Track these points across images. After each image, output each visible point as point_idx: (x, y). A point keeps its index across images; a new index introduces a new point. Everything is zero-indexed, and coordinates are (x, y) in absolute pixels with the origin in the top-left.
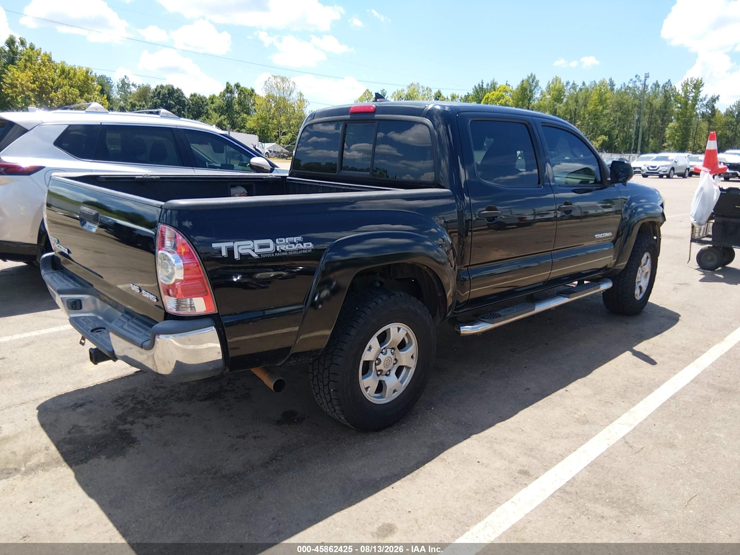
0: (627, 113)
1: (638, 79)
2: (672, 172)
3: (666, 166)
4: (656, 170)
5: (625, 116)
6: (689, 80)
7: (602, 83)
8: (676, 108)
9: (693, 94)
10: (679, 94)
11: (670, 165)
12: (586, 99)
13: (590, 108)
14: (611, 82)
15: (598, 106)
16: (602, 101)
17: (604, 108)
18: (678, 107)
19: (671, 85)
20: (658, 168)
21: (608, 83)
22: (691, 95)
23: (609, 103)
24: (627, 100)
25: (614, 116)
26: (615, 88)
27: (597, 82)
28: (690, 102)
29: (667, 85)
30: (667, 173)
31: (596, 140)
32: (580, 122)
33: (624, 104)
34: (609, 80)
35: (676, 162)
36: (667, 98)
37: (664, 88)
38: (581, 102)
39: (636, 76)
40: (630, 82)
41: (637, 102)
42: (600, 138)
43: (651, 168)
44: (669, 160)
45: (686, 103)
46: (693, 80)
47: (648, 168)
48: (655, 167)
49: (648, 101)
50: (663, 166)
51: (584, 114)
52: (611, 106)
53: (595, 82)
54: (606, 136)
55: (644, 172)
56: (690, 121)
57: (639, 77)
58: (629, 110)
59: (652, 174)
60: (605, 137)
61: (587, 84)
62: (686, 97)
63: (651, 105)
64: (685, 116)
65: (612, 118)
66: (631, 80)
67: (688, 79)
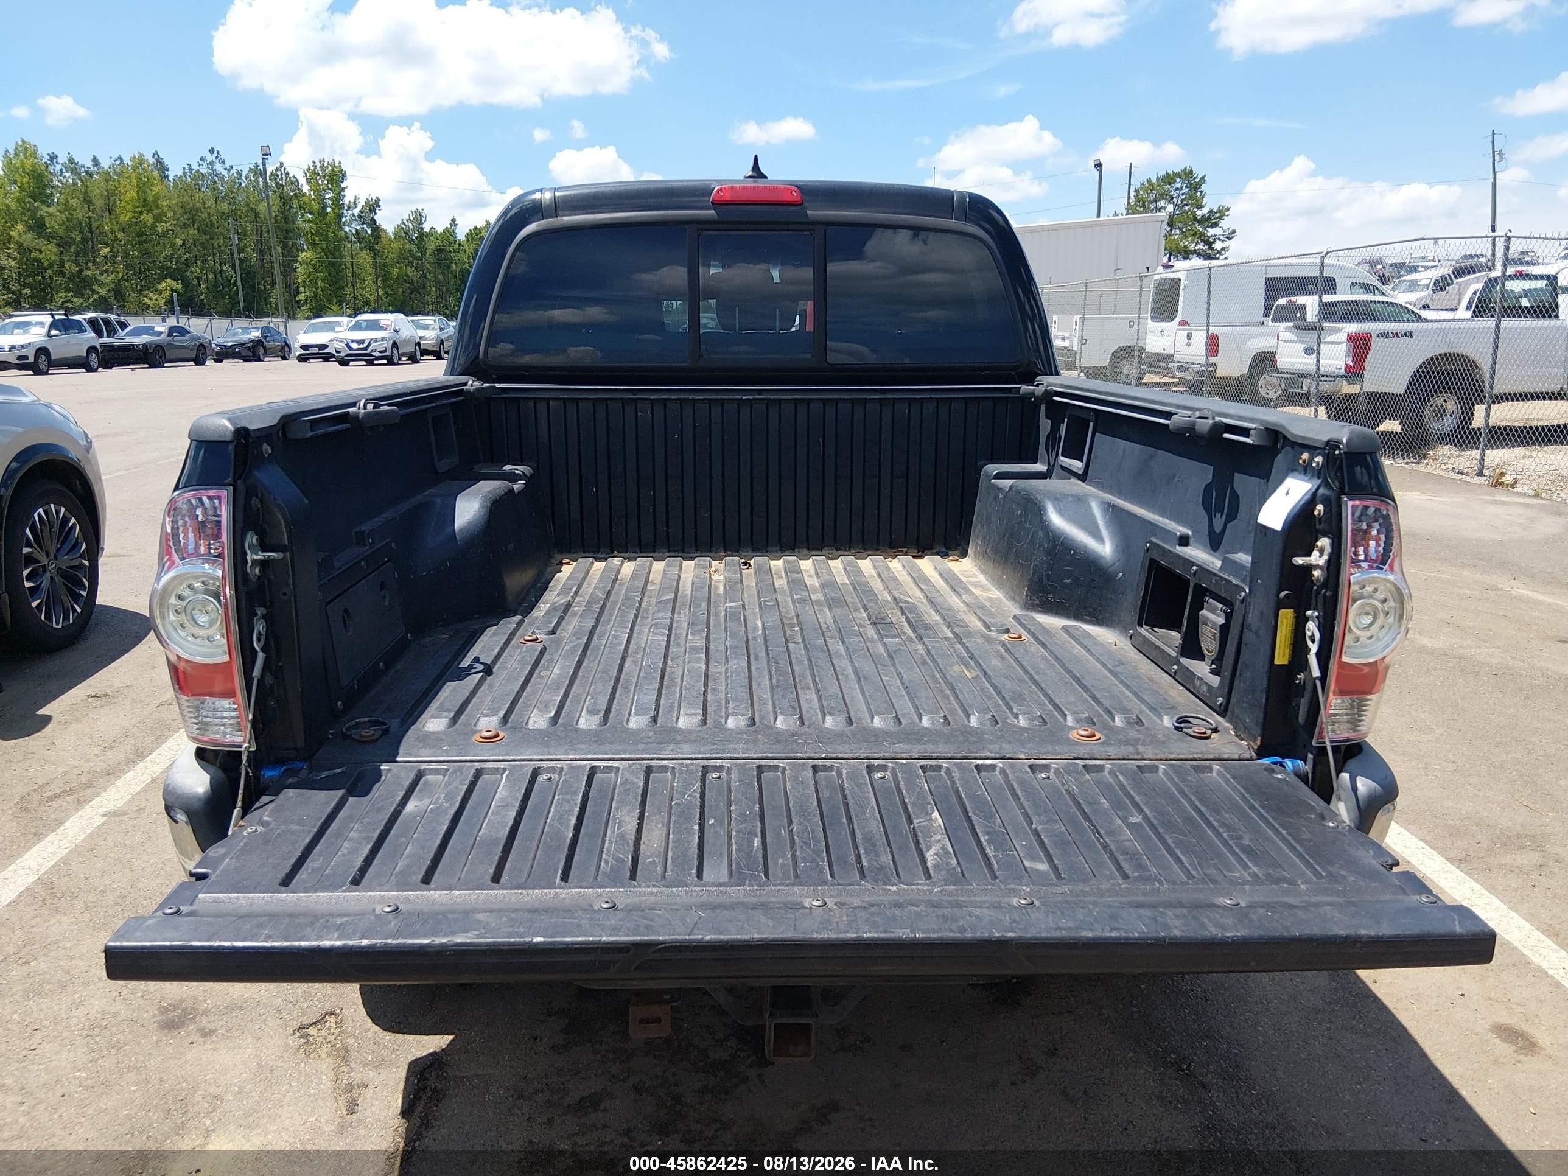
0: (208, 229)
1: (217, 158)
2: (395, 350)
3: (383, 340)
4: (366, 349)
5: (208, 237)
6: (318, 165)
7: (140, 161)
8: (304, 222)
9: (330, 195)
10: (304, 195)
11: (390, 338)
12: (109, 196)
13: (125, 217)
14: (157, 160)
15: (141, 213)
16: (146, 204)
17: (158, 219)
18: (309, 221)
19: (287, 174)
20: (369, 345)
21: (151, 162)
22: (327, 196)
23: (166, 209)
24: (204, 203)
25: (183, 237)
26: (171, 175)
27: (127, 160)
28: (329, 210)
29: (279, 173)
30: (388, 353)
31: (157, 290)
32: (108, 249)
33: (198, 210)
34: (153, 157)
35: (397, 331)
36: (285, 200)
37: (275, 179)
38: (99, 203)
39: (212, 151)
40: (201, 163)
41: (225, 206)
42: (164, 285)
43: (355, 346)
44: (382, 329)
45: (323, 214)
46: (326, 164)
47: (347, 345)
48: (363, 341)
49: (247, 205)
50: (376, 341)
51: (112, 231)
52: (170, 215)
53: (120, 159)
54: (176, 280)
55: (343, 354)
56: (337, 248)
57: (218, 152)
58: (212, 225)
59: (357, 357)
60: (174, 283)
61: (105, 164)
62: (321, 200)
63: (257, 215)
64: (326, 240)
65: (179, 242)
66: (202, 159)
67: (314, 162)
